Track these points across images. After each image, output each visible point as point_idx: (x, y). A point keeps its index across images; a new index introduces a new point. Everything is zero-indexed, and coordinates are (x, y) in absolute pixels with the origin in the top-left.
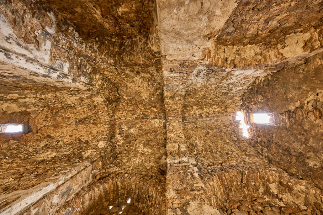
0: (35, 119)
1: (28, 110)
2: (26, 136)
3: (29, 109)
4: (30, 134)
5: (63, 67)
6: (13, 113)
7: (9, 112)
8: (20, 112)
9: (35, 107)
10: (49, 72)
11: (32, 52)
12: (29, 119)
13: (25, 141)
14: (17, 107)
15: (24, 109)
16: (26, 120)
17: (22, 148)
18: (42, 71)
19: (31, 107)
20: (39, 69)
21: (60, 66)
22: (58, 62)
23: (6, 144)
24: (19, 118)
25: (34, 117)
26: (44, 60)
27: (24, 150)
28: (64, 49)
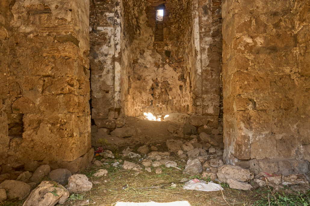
0: (152, 3)
1: (145, 8)
2: (167, 8)
3: (143, 8)
4: (165, 5)
5: (111, 17)
6: (148, 17)
7: (147, 19)
8: (146, 13)
9: (141, 5)
10: (117, 24)
11: (110, 36)
12: (152, 7)
13: (172, 9)
14: (142, 16)
15: (144, 11)
16: (154, 8)
17: (176, 11)
18: (119, 28)
19: (141, 7)
20: (118, 30)
21: (111, 19)
22: (109, 21)
23: (171, 19)
24: (151, 13)
25: (151, 4)
26: (111, 30)
27: (178, 10)
28: (96, 17)
